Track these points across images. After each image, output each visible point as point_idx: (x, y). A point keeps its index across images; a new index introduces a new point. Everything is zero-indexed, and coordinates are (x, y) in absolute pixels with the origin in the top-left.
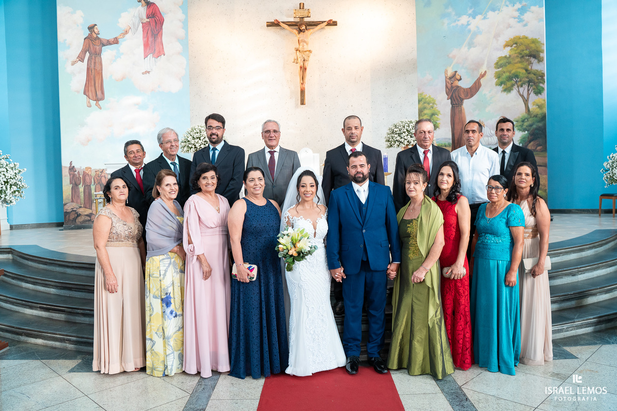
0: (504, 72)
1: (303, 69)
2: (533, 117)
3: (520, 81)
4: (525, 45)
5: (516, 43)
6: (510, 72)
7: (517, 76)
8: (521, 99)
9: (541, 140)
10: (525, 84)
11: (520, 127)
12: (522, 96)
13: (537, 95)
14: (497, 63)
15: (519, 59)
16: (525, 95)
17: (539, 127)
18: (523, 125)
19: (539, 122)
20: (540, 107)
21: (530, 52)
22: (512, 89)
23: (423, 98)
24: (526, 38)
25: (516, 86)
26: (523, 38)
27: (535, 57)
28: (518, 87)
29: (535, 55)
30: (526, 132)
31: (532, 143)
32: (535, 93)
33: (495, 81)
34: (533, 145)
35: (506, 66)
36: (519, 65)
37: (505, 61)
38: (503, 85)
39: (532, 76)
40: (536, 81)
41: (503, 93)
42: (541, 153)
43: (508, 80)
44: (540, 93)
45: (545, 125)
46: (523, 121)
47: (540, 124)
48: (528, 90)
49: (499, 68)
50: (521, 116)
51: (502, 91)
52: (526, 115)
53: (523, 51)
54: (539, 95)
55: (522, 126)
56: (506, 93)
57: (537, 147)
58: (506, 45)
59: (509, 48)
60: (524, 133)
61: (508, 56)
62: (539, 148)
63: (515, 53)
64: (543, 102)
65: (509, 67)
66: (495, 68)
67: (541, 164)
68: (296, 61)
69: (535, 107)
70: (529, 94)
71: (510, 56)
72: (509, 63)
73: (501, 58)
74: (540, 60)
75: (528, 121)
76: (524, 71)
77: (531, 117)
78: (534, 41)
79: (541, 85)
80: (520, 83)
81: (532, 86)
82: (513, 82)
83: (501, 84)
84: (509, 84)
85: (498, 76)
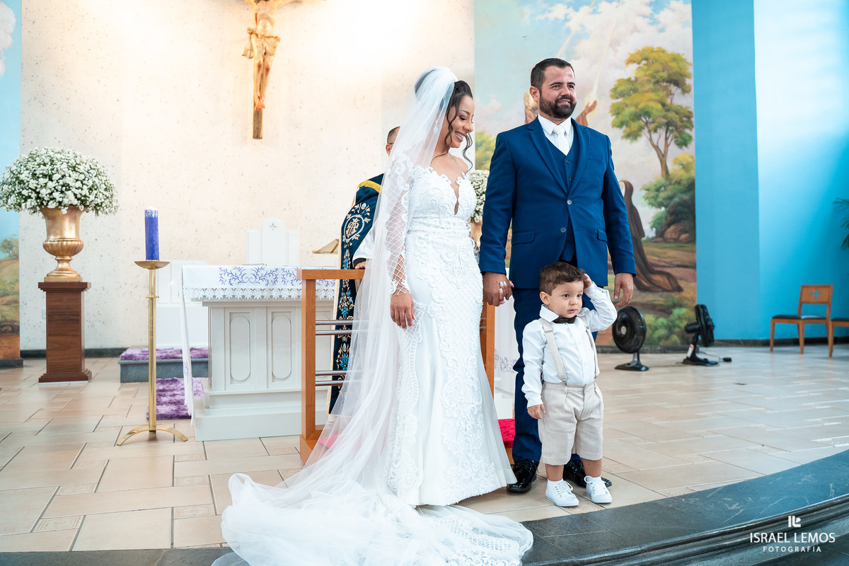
0: (627, 106)
1: (263, 70)
2: (674, 184)
3: (653, 122)
4: (661, 64)
5: (646, 59)
6: (636, 106)
7: (647, 114)
8: (654, 153)
9: (686, 224)
10: (660, 127)
11: (652, 201)
12: (656, 148)
13: (681, 148)
14: (615, 90)
15: (651, 86)
16: (662, 147)
17: (685, 201)
18: (657, 196)
19: (684, 192)
20: (686, 167)
21: (670, 75)
22: (640, 135)
23: (483, 141)
24: (664, 52)
25: (646, 130)
26: (658, 51)
27: (677, 83)
28: (650, 131)
29: (677, 80)
30: (663, 209)
31: (672, 228)
32: (678, 144)
33: (611, 118)
34: (674, 231)
35: (629, 95)
36: (653, 95)
37: (629, 86)
38: (624, 127)
39: (672, 115)
40: (679, 124)
41: (624, 140)
42: (687, 245)
43: (633, 120)
44: (686, 145)
45: (693, 198)
46: (658, 190)
47: (686, 197)
48: (666, 139)
49: (617, 98)
50: (654, 181)
51: (623, 137)
52: (663, 181)
53: (658, 72)
54: (684, 147)
55: (656, 198)
56: (629, 141)
57: (679, 236)
58: (630, 61)
59: (635, 66)
60: (659, 210)
61: (633, 79)
62: (683, 236)
63: (646, 75)
64: (690, 160)
65: (635, 98)
66: (612, 97)
67: (687, 264)
68: (248, 54)
69: (677, 167)
70: (667, 146)
71: (636, 79)
72: (635, 91)
73: (621, 82)
74: (685, 91)
75: (665, 190)
76: (660, 106)
77: (670, 184)
78: (676, 58)
79: (687, 131)
80: (652, 126)
81: (672, 131)
82: (641, 123)
83: (621, 125)
84: (635, 125)
85: (617, 111)
